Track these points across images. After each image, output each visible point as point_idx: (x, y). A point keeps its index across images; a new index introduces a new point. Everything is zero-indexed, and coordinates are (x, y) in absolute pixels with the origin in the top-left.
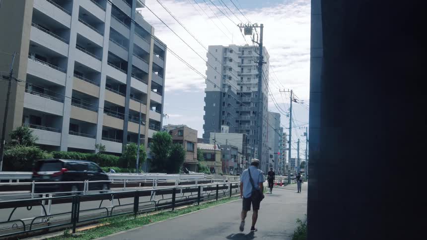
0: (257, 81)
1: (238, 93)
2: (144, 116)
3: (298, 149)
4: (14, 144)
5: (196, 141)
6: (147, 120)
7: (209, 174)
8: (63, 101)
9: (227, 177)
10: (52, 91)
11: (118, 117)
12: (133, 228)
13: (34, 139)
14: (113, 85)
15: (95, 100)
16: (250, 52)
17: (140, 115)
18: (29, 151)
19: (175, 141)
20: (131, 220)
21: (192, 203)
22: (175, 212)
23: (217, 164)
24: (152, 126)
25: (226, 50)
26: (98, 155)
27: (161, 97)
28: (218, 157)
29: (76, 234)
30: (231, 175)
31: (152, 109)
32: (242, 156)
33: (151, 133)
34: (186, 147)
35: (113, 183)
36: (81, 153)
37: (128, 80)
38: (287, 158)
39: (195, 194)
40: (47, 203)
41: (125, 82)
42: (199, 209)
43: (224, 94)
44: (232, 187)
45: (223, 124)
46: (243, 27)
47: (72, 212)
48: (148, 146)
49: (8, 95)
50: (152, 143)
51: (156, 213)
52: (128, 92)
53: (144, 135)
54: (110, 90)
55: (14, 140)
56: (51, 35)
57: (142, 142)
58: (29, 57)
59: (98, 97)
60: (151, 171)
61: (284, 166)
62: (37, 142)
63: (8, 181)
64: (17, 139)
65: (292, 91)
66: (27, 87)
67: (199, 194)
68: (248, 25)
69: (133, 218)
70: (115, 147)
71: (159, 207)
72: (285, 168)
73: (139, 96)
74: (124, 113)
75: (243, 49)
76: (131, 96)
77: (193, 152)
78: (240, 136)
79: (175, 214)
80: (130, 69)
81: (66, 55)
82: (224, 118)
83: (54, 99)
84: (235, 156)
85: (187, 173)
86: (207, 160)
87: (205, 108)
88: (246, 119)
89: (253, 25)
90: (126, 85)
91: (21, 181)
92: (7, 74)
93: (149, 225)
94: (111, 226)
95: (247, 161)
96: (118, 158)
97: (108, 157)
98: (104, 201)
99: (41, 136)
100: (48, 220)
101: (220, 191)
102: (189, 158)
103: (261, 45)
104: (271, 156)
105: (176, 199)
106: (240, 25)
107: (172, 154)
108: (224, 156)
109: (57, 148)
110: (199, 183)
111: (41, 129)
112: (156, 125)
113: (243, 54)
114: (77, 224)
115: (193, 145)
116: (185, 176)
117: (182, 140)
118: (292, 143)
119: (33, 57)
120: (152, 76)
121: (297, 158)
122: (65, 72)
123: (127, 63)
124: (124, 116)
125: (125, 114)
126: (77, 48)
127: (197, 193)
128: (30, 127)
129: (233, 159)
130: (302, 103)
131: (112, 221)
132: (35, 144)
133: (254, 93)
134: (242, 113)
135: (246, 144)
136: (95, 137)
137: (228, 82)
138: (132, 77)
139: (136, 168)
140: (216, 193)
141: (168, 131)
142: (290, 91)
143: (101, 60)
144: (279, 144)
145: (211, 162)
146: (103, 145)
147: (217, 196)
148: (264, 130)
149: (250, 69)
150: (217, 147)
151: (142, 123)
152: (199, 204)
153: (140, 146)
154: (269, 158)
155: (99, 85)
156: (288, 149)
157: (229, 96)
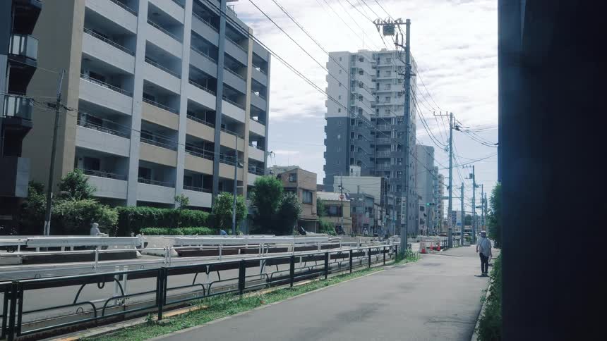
0: (402, 100)
1: (372, 120)
2: (241, 154)
3: (462, 198)
4: (64, 197)
5: (314, 188)
6: (246, 161)
7: (334, 235)
8: (129, 137)
9: (361, 239)
10: (113, 122)
11: (205, 157)
12: (241, 312)
13: (91, 190)
14: (196, 112)
15: (172, 133)
16: (389, 60)
17: (237, 154)
18: (85, 207)
19: (287, 190)
20: (236, 302)
21: (316, 276)
22: (296, 290)
23: (345, 221)
24: (253, 169)
25: (353, 57)
26: (179, 211)
27: (264, 126)
28: (347, 211)
29: (162, 321)
30: (366, 236)
31: (251, 145)
32: (380, 208)
33: (251, 179)
34: (300, 198)
35: (201, 249)
36: (155, 209)
37: (218, 105)
38: (445, 212)
39: (321, 264)
40: (121, 278)
41: (213, 108)
42: (327, 285)
43: (353, 120)
44: (370, 253)
45: (352, 163)
46: (382, 24)
47: (157, 291)
48: (248, 196)
49: (55, 129)
50: (254, 193)
51: (268, 292)
52: (218, 121)
53: (242, 182)
54: (193, 119)
55: (63, 192)
56: (110, 44)
57: (240, 192)
58: (82, 76)
59: (176, 129)
60: (252, 233)
61: (440, 222)
62: (95, 194)
63: (59, 249)
64: (67, 190)
65: (451, 115)
66: (79, 119)
67: (326, 264)
68: (389, 21)
69: (237, 298)
70: (202, 199)
71: (271, 282)
72: (443, 225)
73: (234, 127)
74: (213, 151)
75: (378, 56)
76: (223, 126)
77: (311, 204)
78: (377, 181)
79: (295, 293)
80: (220, 88)
81: (131, 72)
82: (353, 154)
83: (117, 134)
84: (370, 209)
85: (304, 234)
86: (330, 215)
87: (326, 142)
89: (396, 21)
90: (215, 111)
91: (76, 248)
92: (54, 99)
93: (260, 308)
94: (210, 309)
95: (387, 216)
96: (206, 214)
97: (193, 213)
98: (199, 274)
99: (100, 185)
100: (123, 302)
101: (355, 260)
102: (306, 213)
103: (407, 49)
104: (422, 209)
105: (295, 271)
106: (376, 22)
107: (283, 207)
108: (354, 209)
109: (122, 202)
110: (323, 247)
111: (100, 175)
112: (258, 167)
113: (378, 63)
114: (164, 307)
115: (311, 194)
116: (301, 238)
117: (296, 188)
118: (453, 188)
119: (86, 75)
120: (251, 97)
121: (460, 209)
122: (131, 95)
123: (216, 80)
124: (213, 155)
125: (215, 153)
126: (146, 61)
127: (323, 262)
128: (84, 173)
129: (368, 214)
130: (467, 131)
131: (210, 303)
132: (92, 197)
133: (395, 118)
134: (379, 148)
135: (386, 191)
136: (174, 186)
137: (358, 103)
138: (223, 101)
139: (231, 228)
140: (348, 262)
141: (276, 175)
142: (449, 114)
143: (179, 77)
144: (433, 191)
145: (337, 218)
146: (185, 197)
147: (351, 266)
148: (411, 171)
149: (389, 85)
150: (345, 196)
151: (239, 164)
152: (326, 278)
153: (237, 198)
154: (420, 212)
155: (177, 113)
156: (446, 198)
157: (360, 123)
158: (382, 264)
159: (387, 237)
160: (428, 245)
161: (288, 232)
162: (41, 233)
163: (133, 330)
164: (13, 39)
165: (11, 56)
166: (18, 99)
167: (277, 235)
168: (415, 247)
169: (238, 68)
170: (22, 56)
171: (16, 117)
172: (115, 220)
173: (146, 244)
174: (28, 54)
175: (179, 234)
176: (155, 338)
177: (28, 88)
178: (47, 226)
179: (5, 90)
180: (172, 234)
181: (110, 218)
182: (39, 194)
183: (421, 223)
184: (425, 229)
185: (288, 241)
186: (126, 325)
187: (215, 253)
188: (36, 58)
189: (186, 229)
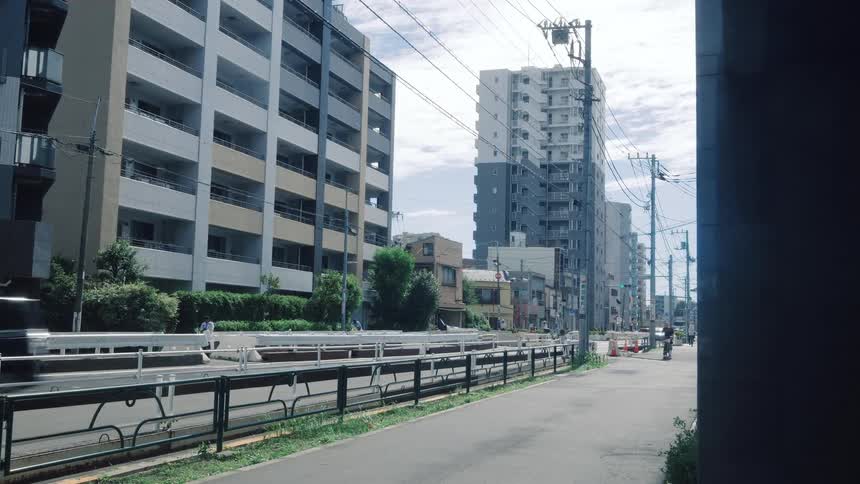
0: (580, 138)
1: (542, 166)
2: (354, 216)
3: (670, 277)
4: (103, 277)
5: (458, 264)
6: (361, 226)
7: (488, 330)
8: (193, 192)
9: (524, 335)
10: (172, 171)
11: (303, 221)
12: (337, 440)
13: (141, 268)
14: (290, 157)
15: (255, 187)
16: (565, 81)
17: (347, 215)
18: (132, 292)
19: (419, 266)
20: (332, 425)
21: (453, 389)
22: (422, 409)
23: (502, 310)
24: (372, 237)
25: (515, 78)
26: (265, 297)
27: (387, 177)
28: (506, 297)
29: (223, 453)
30: (533, 331)
31: (369, 203)
32: (553, 292)
33: (369, 252)
34: (437, 280)
35: (295, 351)
36: (232, 294)
37: (321, 146)
38: (648, 296)
39: (460, 372)
40: (165, 393)
41: (314, 151)
42: (468, 401)
43: (515, 168)
44: (535, 356)
45: (514, 229)
46: (550, 28)
47: (215, 410)
48: (365, 276)
49: (88, 182)
50: (372, 272)
51: (382, 411)
52: (322, 171)
53: (356, 255)
54: (285, 167)
55: (102, 271)
56: (168, 60)
57: (352, 269)
58: (127, 107)
59: (261, 181)
60: (371, 328)
61: (640, 312)
62: (147, 274)
63: (92, 350)
64: (107, 268)
65: (653, 158)
66: (123, 167)
67: (468, 371)
68: (561, 23)
69: (335, 420)
70: (299, 280)
71: (388, 398)
72: (644, 316)
73: (344, 178)
74: (314, 211)
75: (549, 76)
76: (328, 177)
77: (453, 286)
78: (549, 253)
79: (420, 412)
80: (324, 123)
81: (197, 101)
82: (515, 215)
83: (176, 188)
84: (540, 294)
85: (443, 328)
86: (482, 302)
87: (477, 198)
88: (562, 218)
89: (570, 24)
90: (317, 156)
92: (85, 140)
93: (368, 434)
94: (294, 436)
95: (564, 304)
96: (304, 301)
97: (285, 300)
98: (277, 387)
99: (153, 261)
100: (168, 427)
101: (512, 366)
102: (446, 299)
103: (587, 63)
104: (614, 293)
105: (421, 382)
106: (543, 25)
107: (413, 291)
108: (516, 293)
109: (185, 284)
110: (468, 348)
111: (153, 247)
112: (379, 234)
113: (550, 85)
114: (225, 434)
115: (455, 272)
117: (432, 264)
118: (656, 263)
119: (134, 105)
120: (368, 135)
121: (668, 294)
122: (197, 133)
123: (318, 111)
124: (314, 217)
125: (317, 214)
126: (217, 84)
127: (464, 369)
128: (131, 244)
129: (535, 300)
130: (677, 181)
131: (293, 427)
132: (143, 278)
133: (575, 163)
134: (551, 206)
135: (562, 268)
136: (258, 262)
137: (521, 143)
138: (328, 140)
139: (340, 321)
140: (502, 368)
141: (404, 246)
142: (650, 156)
143: (266, 107)
144: (630, 268)
145: (491, 307)
146: (274, 277)
147: (505, 375)
148: (598, 239)
149: (567, 116)
150: (503, 275)
151: (350, 230)
152: (468, 391)
153: (348, 278)
154: (611, 297)
155: (263, 158)
156: (648, 277)
157: (524, 171)
158: (552, 371)
159: (562, 333)
160: (620, 344)
161: (422, 327)
162: (69, 329)
163: (179, 466)
164: (27, 55)
165: (25, 78)
166: (36, 140)
167: (405, 331)
168: (602, 347)
169: (349, 94)
170: (41, 79)
171: (33, 165)
172: (173, 312)
173: (217, 344)
174: (49, 76)
175: (266, 329)
176: (209, 478)
177: (50, 125)
178: (77, 319)
179: (18, 126)
180: (255, 330)
181: (167, 308)
182: (67, 274)
183: (612, 313)
184: (619, 321)
185: (421, 339)
186: (169, 459)
187: (312, 356)
188: (60, 82)
189: (275, 323)
